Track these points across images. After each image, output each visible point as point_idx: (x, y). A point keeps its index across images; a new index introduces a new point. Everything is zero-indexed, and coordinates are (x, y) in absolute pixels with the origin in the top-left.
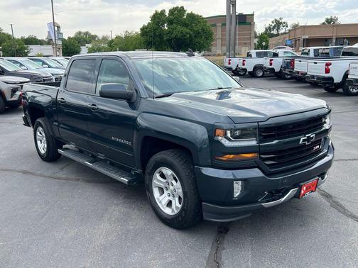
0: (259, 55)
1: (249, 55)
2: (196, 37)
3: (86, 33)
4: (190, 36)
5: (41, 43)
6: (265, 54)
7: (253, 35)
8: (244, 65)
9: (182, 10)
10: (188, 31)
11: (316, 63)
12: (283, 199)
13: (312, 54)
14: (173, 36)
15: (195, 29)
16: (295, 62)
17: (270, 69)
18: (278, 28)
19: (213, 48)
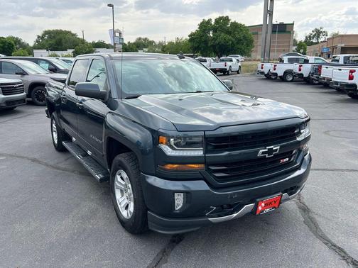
0: (291, 61)
1: (281, 61)
2: (237, 43)
3: (145, 39)
4: (233, 42)
5: (107, 47)
6: (297, 60)
7: (292, 43)
8: (275, 69)
9: (227, 19)
10: (230, 37)
11: (340, 70)
12: (235, 215)
13: (341, 62)
14: (217, 42)
15: (237, 36)
16: (323, 68)
17: (298, 74)
18: (318, 37)
19: (253, 54)
